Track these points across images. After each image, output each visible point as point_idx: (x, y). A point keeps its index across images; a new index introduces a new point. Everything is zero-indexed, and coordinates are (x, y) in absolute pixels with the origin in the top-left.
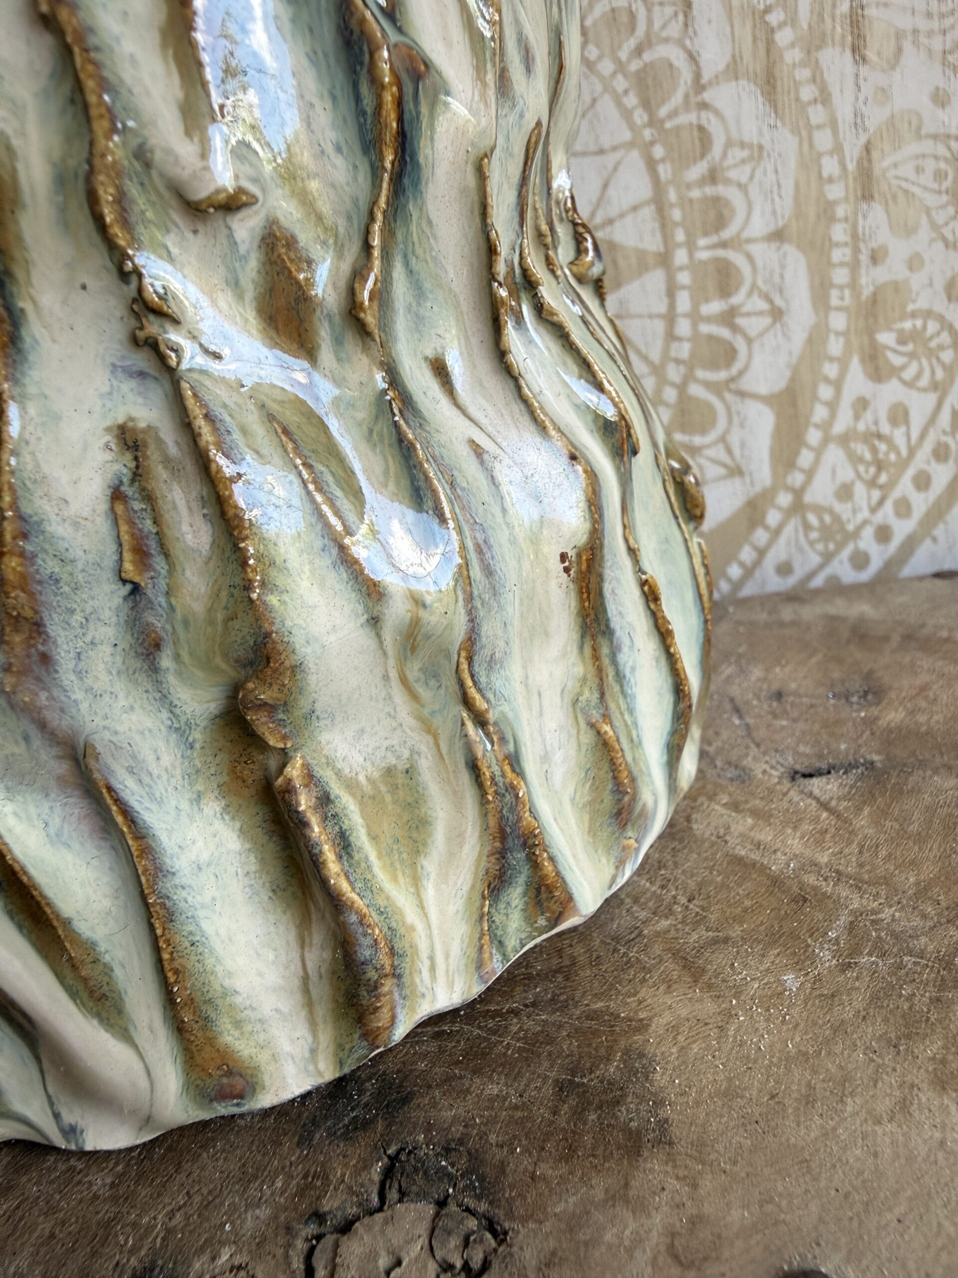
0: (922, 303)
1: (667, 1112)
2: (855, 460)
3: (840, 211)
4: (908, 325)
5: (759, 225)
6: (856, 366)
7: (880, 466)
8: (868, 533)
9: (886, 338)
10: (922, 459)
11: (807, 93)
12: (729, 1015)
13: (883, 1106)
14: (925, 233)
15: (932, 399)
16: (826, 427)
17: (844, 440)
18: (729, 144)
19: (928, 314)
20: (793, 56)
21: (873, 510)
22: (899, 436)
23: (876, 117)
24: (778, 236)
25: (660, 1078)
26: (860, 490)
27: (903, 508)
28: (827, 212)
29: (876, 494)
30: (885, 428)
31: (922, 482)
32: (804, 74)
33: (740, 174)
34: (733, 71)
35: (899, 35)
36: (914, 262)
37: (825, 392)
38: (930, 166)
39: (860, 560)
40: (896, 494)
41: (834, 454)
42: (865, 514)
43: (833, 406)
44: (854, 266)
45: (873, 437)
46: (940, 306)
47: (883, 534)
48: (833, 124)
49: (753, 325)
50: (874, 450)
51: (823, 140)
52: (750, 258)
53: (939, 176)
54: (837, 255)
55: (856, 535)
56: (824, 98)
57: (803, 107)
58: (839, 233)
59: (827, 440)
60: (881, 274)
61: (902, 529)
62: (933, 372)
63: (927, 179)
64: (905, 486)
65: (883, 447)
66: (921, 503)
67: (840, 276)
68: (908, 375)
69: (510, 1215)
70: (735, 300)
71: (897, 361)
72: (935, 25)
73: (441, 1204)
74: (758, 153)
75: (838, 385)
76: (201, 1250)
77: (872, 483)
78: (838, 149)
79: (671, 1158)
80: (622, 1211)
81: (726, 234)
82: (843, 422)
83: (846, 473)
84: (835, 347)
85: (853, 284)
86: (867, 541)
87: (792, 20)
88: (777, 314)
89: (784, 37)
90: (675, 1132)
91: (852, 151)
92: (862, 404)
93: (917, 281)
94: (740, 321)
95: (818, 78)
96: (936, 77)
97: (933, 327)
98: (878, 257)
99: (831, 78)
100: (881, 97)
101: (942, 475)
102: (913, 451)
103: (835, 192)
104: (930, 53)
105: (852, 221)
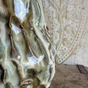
0: (68, 40)
2: (61, 52)
3: (63, 31)
4: (67, 41)
5: (56, 30)
6: (62, 44)
7: (63, 53)
8: (61, 59)
9: (65, 42)
11: (61, 21)
14: (69, 34)
15: (68, 48)
16: (59, 49)
17: (60, 50)
18: (55, 23)
19: (69, 41)
20: (61, 18)
21: (62, 57)
22: (65, 51)
23: (67, 24)
24: (57, 32)
26: (61, 55)
27: (64, 57)
28: (62, 31)
29: (62, 56)
30: (64, 50)
31: (66, 55)
32: (61, 19)
33: (55, 26)
34: (56, 18)
35: (69, 18)
36: (68, 36)
37: (59, 46)
38: (70, 29)
39: (60, 61)
40: (64, 56)
41: (59, 51)
42: (61, 57)
43: (60, 47)
44: (63, 36)
45: (63, 50)
46: (70, 40)
47: (62, 59)
48: (63, 24)
49: (54, 39)
51: (62, 25)
52: (55, 33)
53: (71, 30)
54: (62, 34)
55: (60, 59)
56: (63, 21)
57: (61, 22)
58: (62, 33)
59: (59, 50)
60: (65, 37)
61: (64, 59)
63: (70, 30)
64: (65, 55)
66: (66, 57)
67: (62, 36)
68: (66, 46)
70: (53, 36)
71: (66, 44)
72: (72, 18)
74: (57, 25)
75: (60, 45)
77: (62, 55)
78: (63, 26)
81: (53, 30)
82: (60, 49)
83: (60, 53)
84: (61, 42)
85: (63, 37)
86: (61, 60)
87: (61, 15)
88: (56, 38)
89: (60, 16)
92: (62, 47)
93: (68, 38)
94: (53, 38)
95: (62, 20)
96: (72, 22)
97: (69, 42)
98: (65, 35)
99: (64, 20)
100: (67, 22)
101: (68, 55)
102: (66, 52)
103: (63, 29)
104: (72, 20)
105: (63, 32)
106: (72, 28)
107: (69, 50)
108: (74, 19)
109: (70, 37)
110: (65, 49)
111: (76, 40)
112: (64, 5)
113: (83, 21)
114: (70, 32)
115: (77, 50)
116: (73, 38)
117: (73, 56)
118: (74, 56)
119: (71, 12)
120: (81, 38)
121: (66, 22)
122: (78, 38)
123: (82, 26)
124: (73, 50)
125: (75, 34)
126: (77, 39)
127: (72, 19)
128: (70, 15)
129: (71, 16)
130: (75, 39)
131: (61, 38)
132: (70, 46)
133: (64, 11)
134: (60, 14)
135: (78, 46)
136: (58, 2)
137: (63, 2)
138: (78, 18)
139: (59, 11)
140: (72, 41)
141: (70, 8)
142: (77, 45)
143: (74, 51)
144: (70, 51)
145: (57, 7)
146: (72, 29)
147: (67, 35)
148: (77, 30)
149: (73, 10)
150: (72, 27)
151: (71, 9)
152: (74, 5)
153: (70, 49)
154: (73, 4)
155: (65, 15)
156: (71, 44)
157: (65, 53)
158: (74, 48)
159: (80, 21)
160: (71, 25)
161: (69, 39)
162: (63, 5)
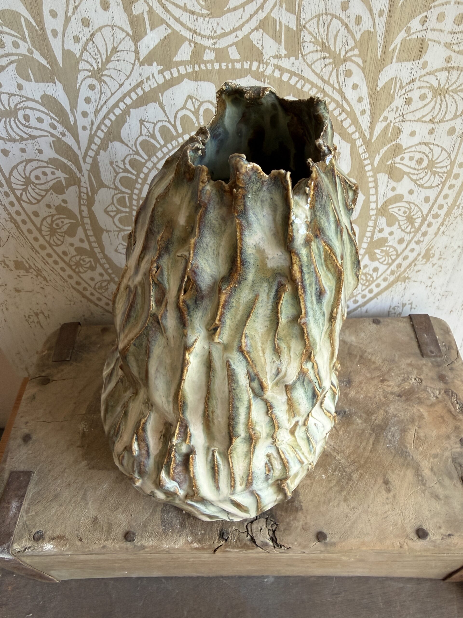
0: (390, 244)
1: (302, 504)
3: (373, 218)
4: (384, 248)
6: (367, 256)
7: (367, 281)
8: (360, 296)
9: (377, 251)
10: (379, 281)
11: (371, 185)
12: (312, 484)
13: (336, 504)
14: (396, 226)
15: (386, 267)
19: (391, 246)
20: (369, 174)
21: (362, 291)
22: (375, 275)
23: (391, 194)
25: (301, 497)
26: (360, 286)
27: (371, 291)
28: (368, 217)
29: (364, 287)
30: (371, 272)
31: (378, 285)
32: (371, 179)
35: (404, 173)
36: (391, 234)
38: (403, 209)
39: (356, 302)
40: (370, 288)
42: (360, 292)
44: (373, 233)
45: (367, 274)
46: (395, 245)
47: (364, 296)
48: (377, 194)
50: (366, 277)
51: (373, 198)
53: (405, 212)
54: (370, 229)
55: (356, 296)
56: (376, 186)
57: (369, 189)
58: (371, 223)
60: (381, 235)
61: (369, 296)
62: (388, 260)
63: (401, 213)
64: (373, 286)
65: (369, 277)
66: (376, 290)
67: (368, 234)
68: (381, 261)
69: (278, 522)
71: (378, 257)
72: (416, 172)
73: (267, 519)
76: (230, 527)
77: (363, 285)
78: (377, 201)
79: (302, 513)
80: (295, 522)
84: (362, 252)
85: (372, 237)
86: (359, 298)
87: (372, 164)
89: (368, 168)
90: (303, 508)
91: (381, 202)
92: (365, 266)
93: (390, 238)
95: (376, 181)
96: (412, 186)
97: (391, 250)
98: (381, 231)
99: (380, 182)
100: (393, 189)
101: (384, 285)
102: (377, 278)
103: (373, 213)
104: (412, 180)
105: (375, 221)
106: (407, 206)
107: (389, 272)
108: (422, 175)
109: (398, 234)
110: (376, 270)
111: (418, 242)
112: (389, 124)
113: (453, 182)
114: (400, 218)
115: (416, 269)
116: (407, 238)
117: (400, 286)
118: (403, 285)
119: (413, 149)
120: (436, 234)
121: (390, 187)
122: (425, 234)
123: (446, 197)
124: (402, 269)
125: (417, 225)
126: (422, 239)
127: (414, 177)
128: (406, 161)
129: (413, 164)
130: (416, 239)
131: (365, 240)
132: (393, 261)
133: (385, 149)
134: (366, 162)
135: (420, 258)
136: (363, 112)
137: (385, 114)
138: (438, 170)
139: (367, 148)
140: (404, 245)
141: (413, 134)
142: (419, 255)
143: (405, 271)
144: (392, 273)
145: (356, 136)
146: (410, 209)
147: (387, 230)
148: (425, 212)
149: (421, 144)
150: (409, 203)
151: (416, 140)
152: (431, 121)
153: (393, 267)
154: (427, 118)
155: (389, 162)
156: (398, 256)
157: (373, 281)
158: (405, 264)
159: (444, 183)
160: (407, 198)
161: (392, 241)
162: (384, 124)
